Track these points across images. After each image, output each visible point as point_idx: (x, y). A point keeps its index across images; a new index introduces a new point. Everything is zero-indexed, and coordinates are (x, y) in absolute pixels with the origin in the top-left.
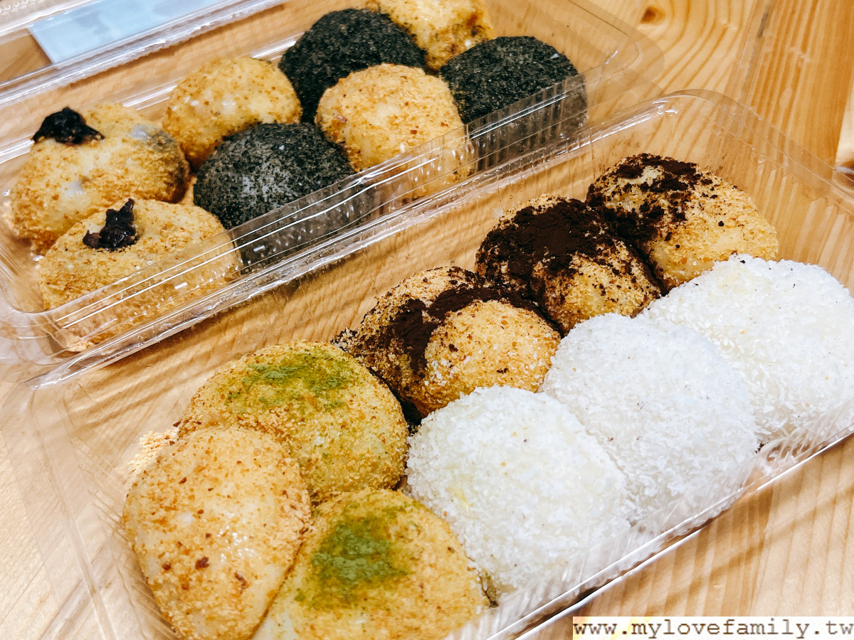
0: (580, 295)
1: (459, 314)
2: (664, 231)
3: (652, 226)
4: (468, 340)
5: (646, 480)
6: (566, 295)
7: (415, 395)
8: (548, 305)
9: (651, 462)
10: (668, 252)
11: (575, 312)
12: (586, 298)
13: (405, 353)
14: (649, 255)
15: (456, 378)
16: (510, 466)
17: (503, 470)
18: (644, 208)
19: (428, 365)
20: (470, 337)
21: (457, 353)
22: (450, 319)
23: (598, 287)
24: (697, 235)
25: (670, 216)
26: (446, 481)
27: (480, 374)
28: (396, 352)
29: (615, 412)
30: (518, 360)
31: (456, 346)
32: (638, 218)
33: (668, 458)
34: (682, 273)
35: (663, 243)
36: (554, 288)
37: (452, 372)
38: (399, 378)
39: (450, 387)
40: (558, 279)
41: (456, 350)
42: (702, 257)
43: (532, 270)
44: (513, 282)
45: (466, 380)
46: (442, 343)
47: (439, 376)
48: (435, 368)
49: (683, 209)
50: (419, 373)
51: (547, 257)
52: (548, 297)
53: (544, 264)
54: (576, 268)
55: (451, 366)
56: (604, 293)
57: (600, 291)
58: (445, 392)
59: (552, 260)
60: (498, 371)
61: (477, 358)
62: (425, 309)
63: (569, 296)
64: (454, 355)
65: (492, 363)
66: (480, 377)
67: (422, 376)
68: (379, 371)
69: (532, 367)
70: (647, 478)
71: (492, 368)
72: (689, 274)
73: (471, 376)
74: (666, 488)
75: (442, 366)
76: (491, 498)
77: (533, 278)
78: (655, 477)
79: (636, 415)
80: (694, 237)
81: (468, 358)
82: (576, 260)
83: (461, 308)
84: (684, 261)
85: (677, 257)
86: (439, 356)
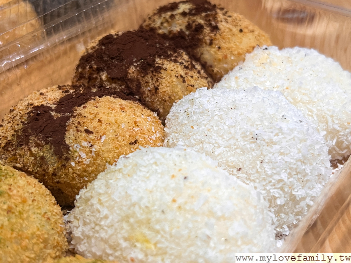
0: (168, 85)
1: (83, 108)
2: (207, 39)
3: (198, 38)
4: (99, 124)
5: (276, 192)
6: (159, 86)
7: (64, 179)
8: (145, 97)
9: (277, 177)
10: (213, 53)
11: (167, 98)
12: (173, 87)
13: (47, 143)
14: (200, 58)
15: (98, 155)
16: (180, 201)
17: (176, 205)
18: (189, 27)
19: (71, 148)
20: (100, 121)
21: (94, 135)
22: (78, 112)
23: (179, 77)
24: (229, 39)
25: (208, 29)
26: (123, 231)
27: (117, 148)
28: (38, 145)
29: (236, 149)
30: (142, 134)
31: (90, 129)
32: (186, 35)
33: (288, 171)
34: (226, 66)
35: (208, 48)
36: (147, 83)
37: (94, 149)
38: (45, 167)
39: (94, 164)
40: (149, 76)
41: (92, 133)
42: (236, 53)
43: (127, 73)
44: (114, 85)
45: (106, 155)
46: (78, 131)
47: (84, 155)
48: (78, 150)
49: (216, 23)
50: (64, 157)
51: (136, 62)
52: (144, 91)
53: (136, 67)
54: (160, 65)
55: (92, 146)
56: (184, 81)
57: (182, 80)
58: (90, 169)
59: (141, 62)
60: (130, 144)
61: (111, 136)
62: (52, 110)
63: (161, 87)
64: (91, 136)
65: (124, 138)
66: (117, 151)
67: (67, 159)
68: (24, 166)
69: (154, 137)
70: (276, 190)
71: (125, 142)
72: (230, 66)
73: (109, 151)
74: (292, 195)
75: (83, 147)
76: (174, 231)
77: (129, 79)
78: (282, 189)
79: (253, 145)
80: (228, 40)
81: (104, 138)
82: (158, 61)
83: (84, 103)
84: (226, 57)
85: (220, 55)
86: (78, 140)
